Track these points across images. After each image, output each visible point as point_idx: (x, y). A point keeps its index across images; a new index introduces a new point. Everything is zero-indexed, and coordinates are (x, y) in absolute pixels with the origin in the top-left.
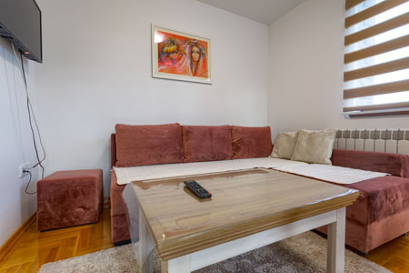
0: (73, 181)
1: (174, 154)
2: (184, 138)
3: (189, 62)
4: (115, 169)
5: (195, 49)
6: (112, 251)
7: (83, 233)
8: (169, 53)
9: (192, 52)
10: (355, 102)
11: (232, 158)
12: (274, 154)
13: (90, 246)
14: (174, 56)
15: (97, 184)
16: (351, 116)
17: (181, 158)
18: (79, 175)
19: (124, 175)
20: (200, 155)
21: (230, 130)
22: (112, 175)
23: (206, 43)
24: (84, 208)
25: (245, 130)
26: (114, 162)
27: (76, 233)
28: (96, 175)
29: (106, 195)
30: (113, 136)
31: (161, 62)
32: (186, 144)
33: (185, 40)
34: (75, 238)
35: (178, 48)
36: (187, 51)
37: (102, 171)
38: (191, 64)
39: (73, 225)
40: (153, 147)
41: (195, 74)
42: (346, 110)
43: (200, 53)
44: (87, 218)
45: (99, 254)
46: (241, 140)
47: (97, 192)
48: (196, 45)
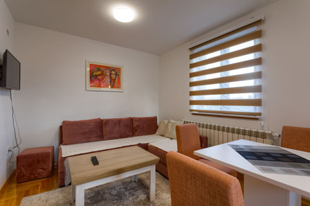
0: (37, 155)
1: (97, 136)
2: (104, 126)
3: (109, 80)
4: (62, 146)
5: (113, 72)
6: (59, 190)
7: (42, 182)
8: (96, 76)
9: (111, 74)
10: (195, 107)
11: (132, 136)
12: (157, 133)
13: (47, 188)
14: (99, 77)
15: (51, 155)
16: (193, 114)
17: (101, 137)
18: (40, 151)
19: (67, 151)
20: (113, 136)
21: (131, 120)
22: (59, 150)
23: (120, 69)
24: (43, 169)
25: (140, 120)
26: (61, 142)
27: (39, 183)
28: (50, 151)
29: (56, 160)
30: (61, 127)
31: (91, 81)
32: (104, 129)
33: (107, 68)
34: (38, 186)
35: (102, 73)
36: (108, 74)
37: (53, 147)
38: (111, 81)
39: (36, 178)
40: (84, 134)
41: (112, 87)
42: (191, 110)
43: (116, 74)
44: (45, 174)
45: (52, 192)
46: (138, 126)
47: (51, 160)
48: (114, 70)
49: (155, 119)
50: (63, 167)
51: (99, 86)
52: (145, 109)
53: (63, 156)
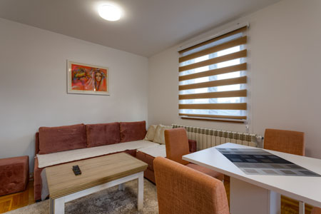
0: (8, 166)
1: (79, 144)
2: (87, 132)
3: (94, 82)
4: (38, 156)
5: (98, 74)
6: (35, 205)
7: (14, 198)
8: (79, 78)
9: (96, 76)
10: (184, 111)
11: (119, 142)
12: (146, 138)
13: (19, 203)
14: (83, 79)
15: (25, 167)
16: (182, 118)
17: (85, 144)
18: (11, 162)
19: (44, 161)
20: (97, 143)
21: (118, 125)
22: (35, 160)
23: (106, 70)
24: (15, 182)
25: (128, 125)
26: (38, 151)
27: (10, 198)
28: (24, 161)
29: (31, 172)
30: (37, 135)
31: (73, 83)
32: (88, 136)
33: (91, 69)
34: (9, 201)
35: (86, 73)
36: (92, 76)
37: (28, 157)
38: (95, 84)
39: (7, 194)
40: (65, 141)
41: (97, 90)
42: (180, 115)
43: (101, 76)
44: (17, 188)
45: (26, 207)
46: (125, 132)
47: (25, 171)
48: (99, 71)
49: (144, 123)
50: (40, 179)
51: (83, 89)
52: (134, 114)
53: (40, 167)
